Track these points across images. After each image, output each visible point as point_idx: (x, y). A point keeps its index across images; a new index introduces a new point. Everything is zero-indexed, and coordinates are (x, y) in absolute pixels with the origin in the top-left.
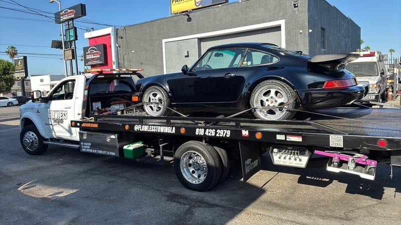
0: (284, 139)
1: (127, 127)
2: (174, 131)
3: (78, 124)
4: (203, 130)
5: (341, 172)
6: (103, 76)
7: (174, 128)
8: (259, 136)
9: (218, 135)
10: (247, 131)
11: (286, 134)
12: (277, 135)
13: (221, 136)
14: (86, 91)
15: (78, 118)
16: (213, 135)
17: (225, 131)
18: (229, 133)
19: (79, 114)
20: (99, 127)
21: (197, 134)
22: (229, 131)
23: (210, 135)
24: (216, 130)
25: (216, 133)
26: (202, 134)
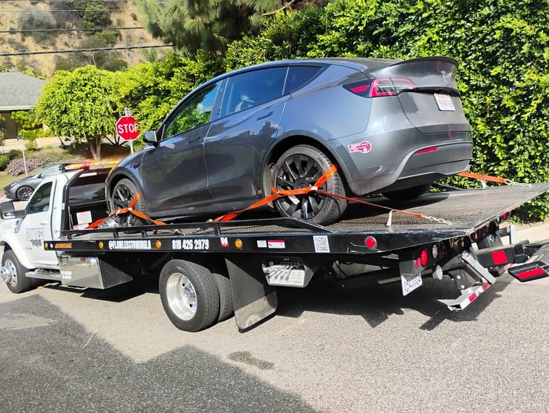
0: (266, 246)
1: (101, 245)
3: (52, 246)
4: (179, 241)
9: (196, 248)
10: (226, 239)
11: (267, 240)
12: (258, 242)
13: (200, 248)
16: (191, 248)
17: (203, 240)
20: (73, 248)
21: (174, 248)
22: (207, 240)
23: (188, 248)
24: (196, 241)
25: (194, 245)
26: (180, 248)
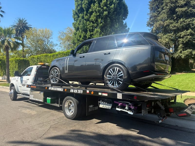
0: (101, 95)
1: (46, 88)
2: (62, 90)
3: (29, 86)
4: (73, 90)
5: (121, 110)
6: (46, 67)
7: (63, 89)
8: (92, 93)
9: (78, 92)
10: (88, 91)
11: (102, 92)
12: (99, 93)
13: (79, 93)
14: (36, 72)
15: (30, 84)
16: (76, 92)
17: (81, 90)
18: (82, 91)
19: (31, 82)
20: (36, 88)
21: (71, 92)
23: (75, 92)
24: (78, 90)
25: (78, 91)
26: (73, 92)
